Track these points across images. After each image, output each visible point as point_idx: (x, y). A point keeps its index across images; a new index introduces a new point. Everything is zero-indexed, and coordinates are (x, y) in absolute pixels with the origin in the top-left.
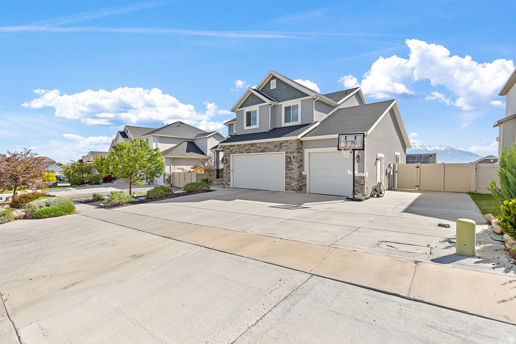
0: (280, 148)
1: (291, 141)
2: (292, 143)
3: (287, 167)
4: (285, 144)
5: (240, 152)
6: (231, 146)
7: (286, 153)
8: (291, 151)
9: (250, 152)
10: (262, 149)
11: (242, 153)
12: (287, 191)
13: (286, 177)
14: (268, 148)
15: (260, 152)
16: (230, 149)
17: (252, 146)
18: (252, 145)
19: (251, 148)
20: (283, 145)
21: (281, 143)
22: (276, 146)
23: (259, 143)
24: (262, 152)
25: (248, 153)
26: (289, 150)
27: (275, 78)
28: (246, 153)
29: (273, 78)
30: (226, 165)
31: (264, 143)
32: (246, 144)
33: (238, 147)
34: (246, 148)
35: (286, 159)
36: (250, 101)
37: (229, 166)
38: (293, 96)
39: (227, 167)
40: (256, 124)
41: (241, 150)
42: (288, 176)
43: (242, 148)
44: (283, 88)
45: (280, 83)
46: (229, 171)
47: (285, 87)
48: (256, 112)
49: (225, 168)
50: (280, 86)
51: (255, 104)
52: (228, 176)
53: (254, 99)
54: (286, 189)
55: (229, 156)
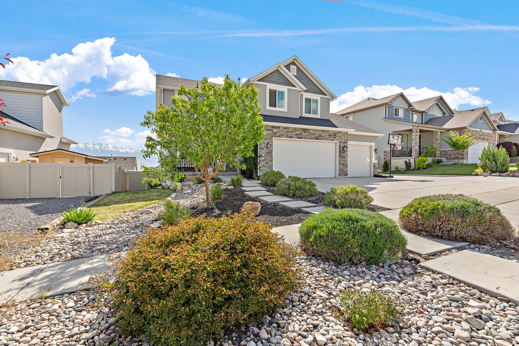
0: (334, 138)
1: (344, 133)
2: (344, 135)
3: (340, 155)
4: (339, 135)
5: (288, 136)
6: (274, 127)
7: (340, 142)
8: (344, 141)
9: (302, 138)
10: (316, 136)
11: (291, 137)
12: (340, 177)
13: (339, 164)
14: (323, 136)
15: (314, 139)
16: (272, 130)
17: (305, 132)
18: (305, 130)
19: (303, 134)
20: (337, 135)
21: (335, 133)
22: (330, 135)
23: (313, 130)
24: (316, 139)
25: (299, 138)
26: (342, 141)
27: (295, 65)
28: (297, 138)
29: (293, 63)
30: (266, 150)
31: (318, 130)
32: (296, 128)
33: (285, 130)
34: (296, 133)
35: (339, 148)
36: (275, 77)
37: (271, 152)
38: (314, 90)
39: (267, 153)
40: (282, 107)
41: (289, 134)
42: (341, 163)
43: (291, 132)
44: (304, 78)
45: (300, 73)
46: (270, 158)
47: (306, 79)
48: (282, 93)
49: (264, 155)
50: (301, 75)
51: (282, 84)
52: (268, 165)
53: (281, 78)
54: (339, 175)
55: (271, 139)
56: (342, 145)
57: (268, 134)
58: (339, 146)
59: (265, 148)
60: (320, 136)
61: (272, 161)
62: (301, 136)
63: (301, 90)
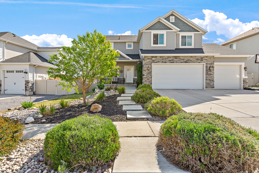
0: (201, 61)
1: (210, 57)
2: (210, 58)
3: (207, 74)
4: (205, 58)
5: (163, 62)
6: (153, 57)
7: (206, 64)
8: (210, 63)
9: (173, 63)
10: (185, 60)
11: (166, 62)
12: (206, 88)
13: (206, 79)
14: (191, 60)
15: (184, 63)
16: (152, 59)
17: (176, 58)
18: (176, 57)
19: (175, 59)
20: (204, 59)
21: (202, 58)
22: (197, 59)
23: (182, 57)
24: (185, 63)
25: (172, 63)
26: (208, 62)
27: (174, 15)
28: (170, 63)
29: (172, 15)
30: (147, 71)
31: (187, 56)
32: (169, 56)
33: (161, 58)
34: (169, 60)
35: (206, 68)
36: (157, 26)
37: (151, 72)
38: (188, 30)
39: (148, 73)
40: (163, 43)
41: (164, 61)
42: (207, 79)
43: (165, 59)
44: (180, 23)
45: (177, 20)
46: (150, 76)
47: (182, 23)
48: (162, 35)
49: (146, 74)
50: (178, 21)
51: (162, 29)
52: (149, 80)
53: (162, 26)
54: (206, 87)
55: (151, 64)
56: (209, 66)
57: (149, 61)
58: (206, 66)
59: (147, 70)
60: (189, 60)
61: (151, 78)
62: (173, 61)
63: (176, 31)
